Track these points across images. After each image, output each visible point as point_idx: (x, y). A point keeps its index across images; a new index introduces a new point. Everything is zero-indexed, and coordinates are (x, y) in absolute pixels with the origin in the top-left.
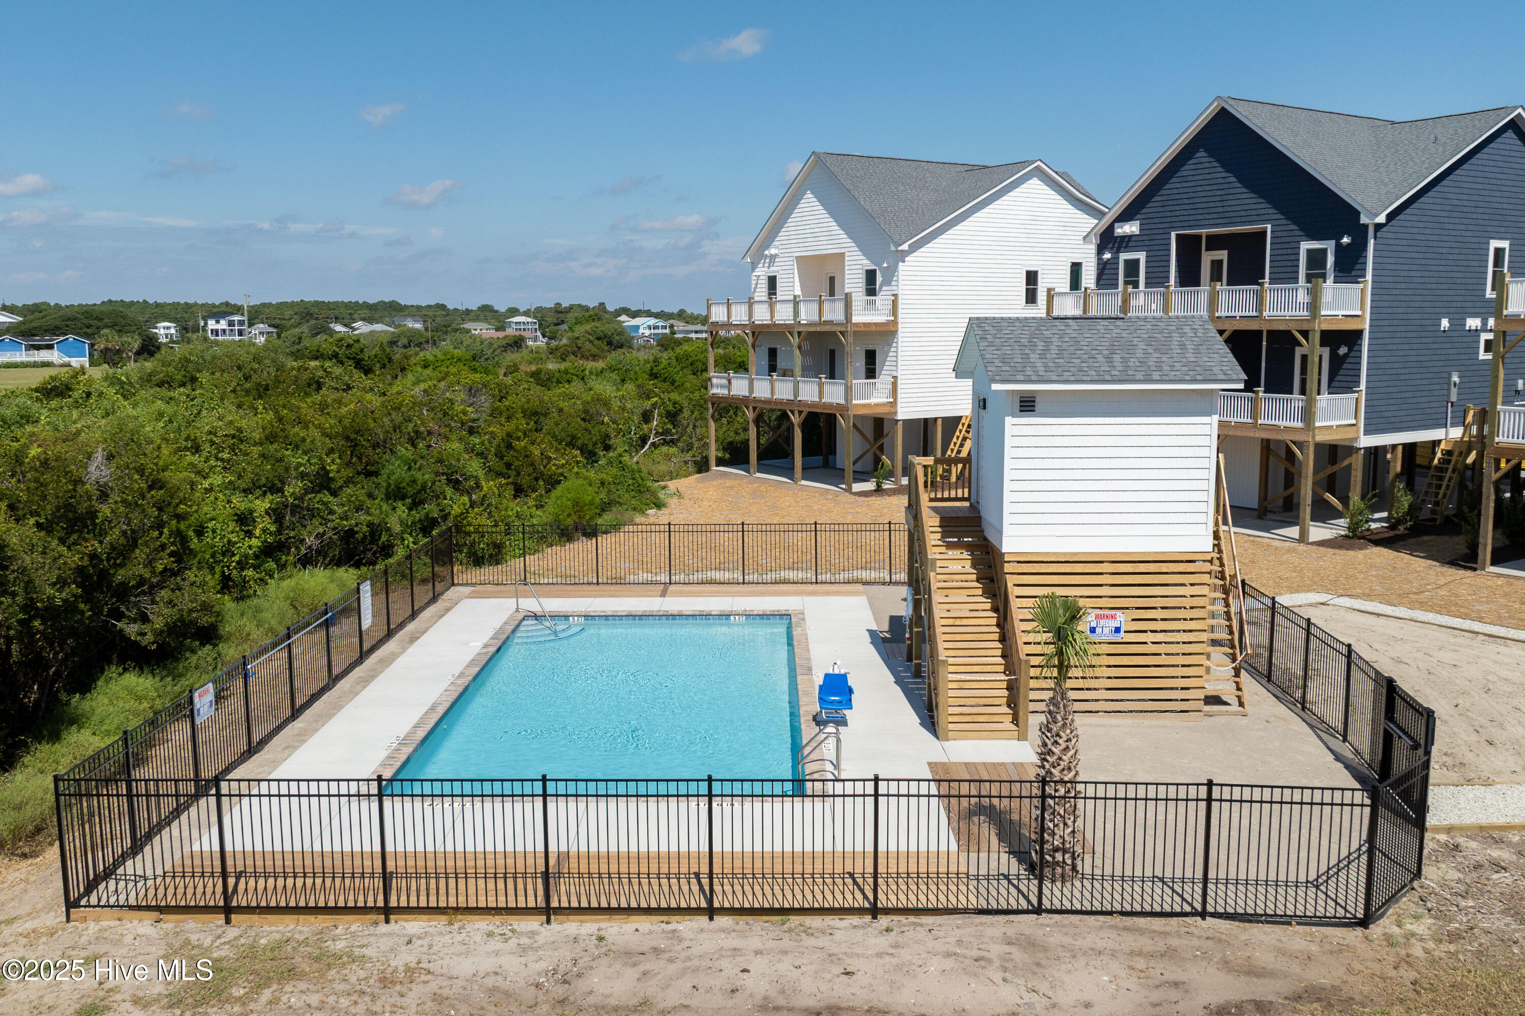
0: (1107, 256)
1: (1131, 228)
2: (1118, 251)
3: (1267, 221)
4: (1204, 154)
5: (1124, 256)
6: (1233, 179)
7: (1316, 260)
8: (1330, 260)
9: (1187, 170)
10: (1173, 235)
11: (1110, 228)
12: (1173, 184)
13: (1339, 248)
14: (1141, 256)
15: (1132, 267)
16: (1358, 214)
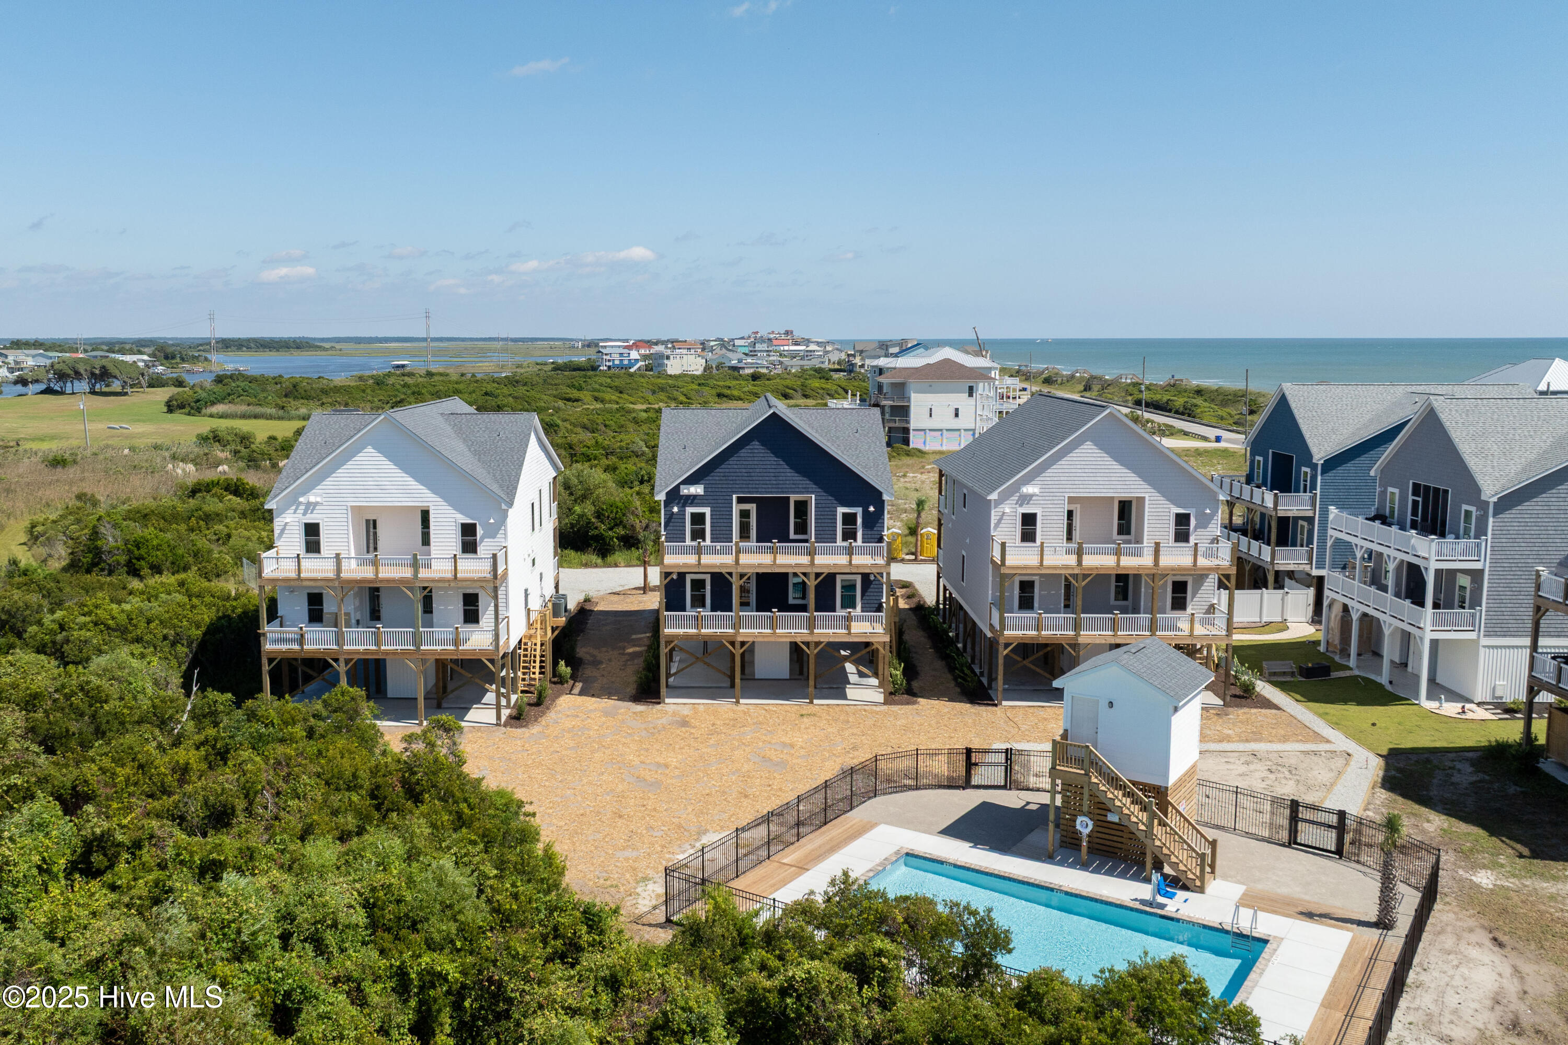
0: (675, 509)
1: (697, 490)
2: (684, 506)
3: (812, 493)
4: (757, 443)
5: (690, 510)
6: (782, 462)
7: (849, 519)
8: (859, 520)
9: (743, 452)
10: (734, 496)
11: (677, 488)
12: (732, 461)
13: (866, 513)
14: (707, 511)
15: (698, 519)
16: (880, 494)
